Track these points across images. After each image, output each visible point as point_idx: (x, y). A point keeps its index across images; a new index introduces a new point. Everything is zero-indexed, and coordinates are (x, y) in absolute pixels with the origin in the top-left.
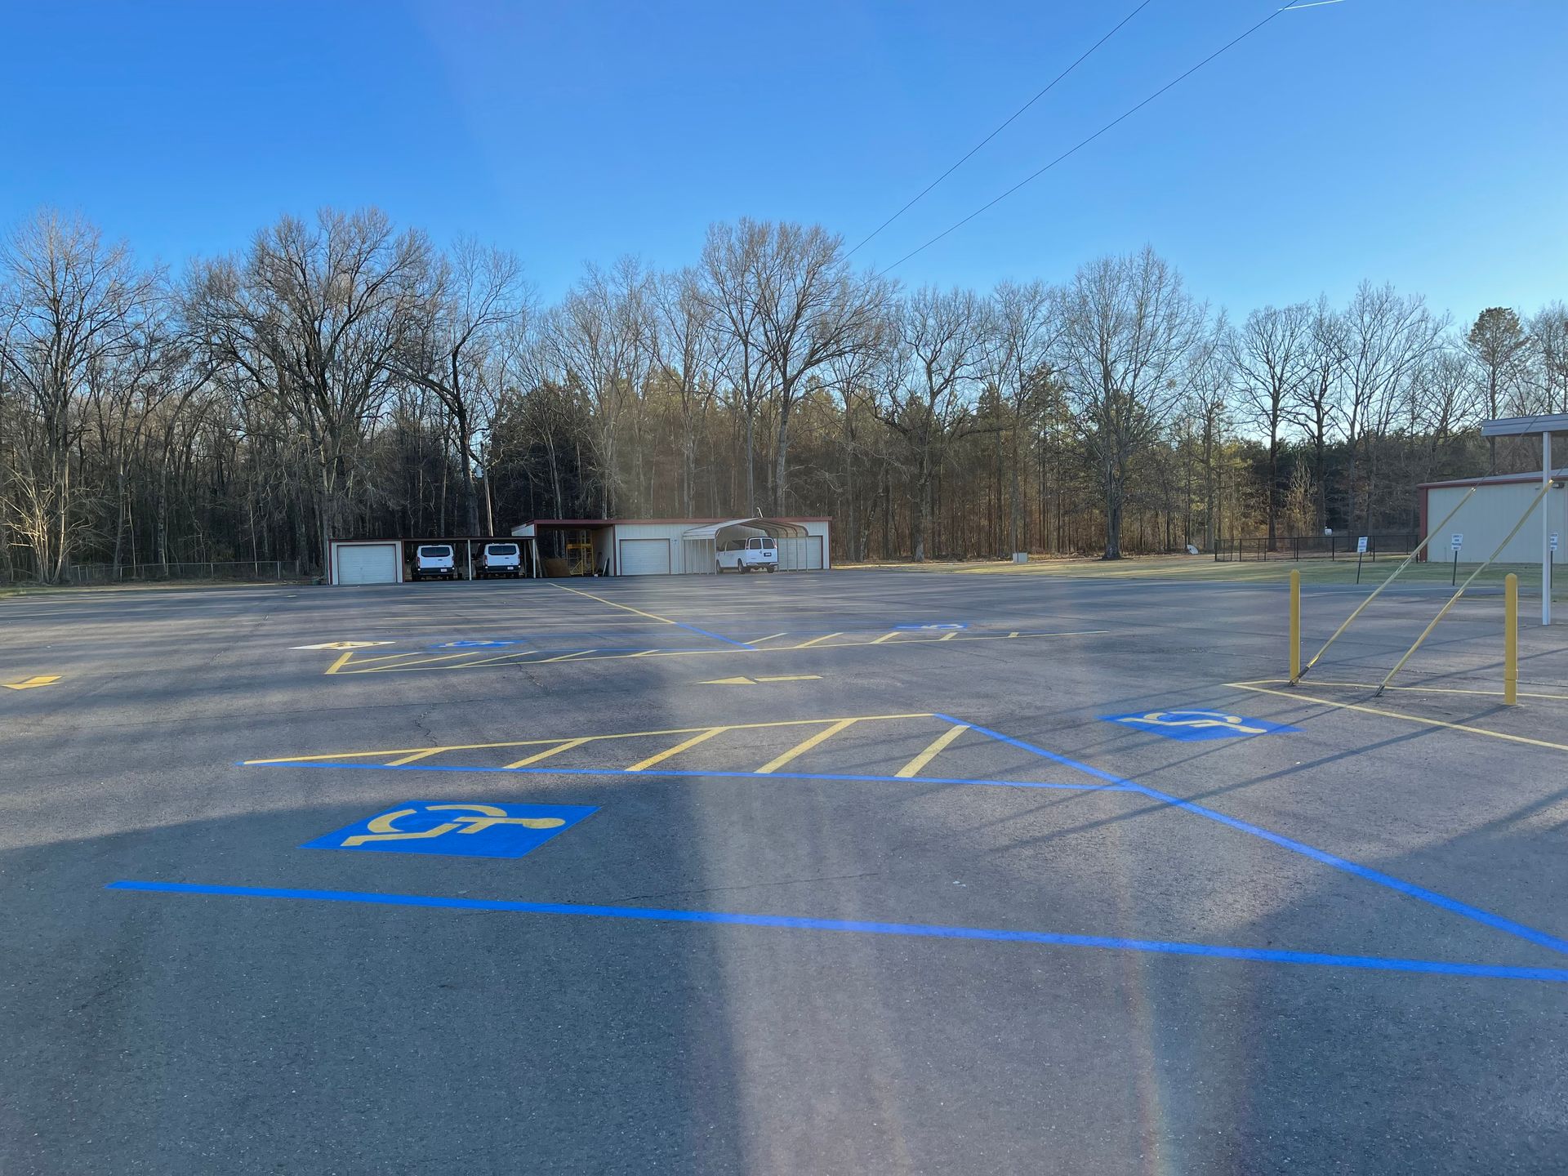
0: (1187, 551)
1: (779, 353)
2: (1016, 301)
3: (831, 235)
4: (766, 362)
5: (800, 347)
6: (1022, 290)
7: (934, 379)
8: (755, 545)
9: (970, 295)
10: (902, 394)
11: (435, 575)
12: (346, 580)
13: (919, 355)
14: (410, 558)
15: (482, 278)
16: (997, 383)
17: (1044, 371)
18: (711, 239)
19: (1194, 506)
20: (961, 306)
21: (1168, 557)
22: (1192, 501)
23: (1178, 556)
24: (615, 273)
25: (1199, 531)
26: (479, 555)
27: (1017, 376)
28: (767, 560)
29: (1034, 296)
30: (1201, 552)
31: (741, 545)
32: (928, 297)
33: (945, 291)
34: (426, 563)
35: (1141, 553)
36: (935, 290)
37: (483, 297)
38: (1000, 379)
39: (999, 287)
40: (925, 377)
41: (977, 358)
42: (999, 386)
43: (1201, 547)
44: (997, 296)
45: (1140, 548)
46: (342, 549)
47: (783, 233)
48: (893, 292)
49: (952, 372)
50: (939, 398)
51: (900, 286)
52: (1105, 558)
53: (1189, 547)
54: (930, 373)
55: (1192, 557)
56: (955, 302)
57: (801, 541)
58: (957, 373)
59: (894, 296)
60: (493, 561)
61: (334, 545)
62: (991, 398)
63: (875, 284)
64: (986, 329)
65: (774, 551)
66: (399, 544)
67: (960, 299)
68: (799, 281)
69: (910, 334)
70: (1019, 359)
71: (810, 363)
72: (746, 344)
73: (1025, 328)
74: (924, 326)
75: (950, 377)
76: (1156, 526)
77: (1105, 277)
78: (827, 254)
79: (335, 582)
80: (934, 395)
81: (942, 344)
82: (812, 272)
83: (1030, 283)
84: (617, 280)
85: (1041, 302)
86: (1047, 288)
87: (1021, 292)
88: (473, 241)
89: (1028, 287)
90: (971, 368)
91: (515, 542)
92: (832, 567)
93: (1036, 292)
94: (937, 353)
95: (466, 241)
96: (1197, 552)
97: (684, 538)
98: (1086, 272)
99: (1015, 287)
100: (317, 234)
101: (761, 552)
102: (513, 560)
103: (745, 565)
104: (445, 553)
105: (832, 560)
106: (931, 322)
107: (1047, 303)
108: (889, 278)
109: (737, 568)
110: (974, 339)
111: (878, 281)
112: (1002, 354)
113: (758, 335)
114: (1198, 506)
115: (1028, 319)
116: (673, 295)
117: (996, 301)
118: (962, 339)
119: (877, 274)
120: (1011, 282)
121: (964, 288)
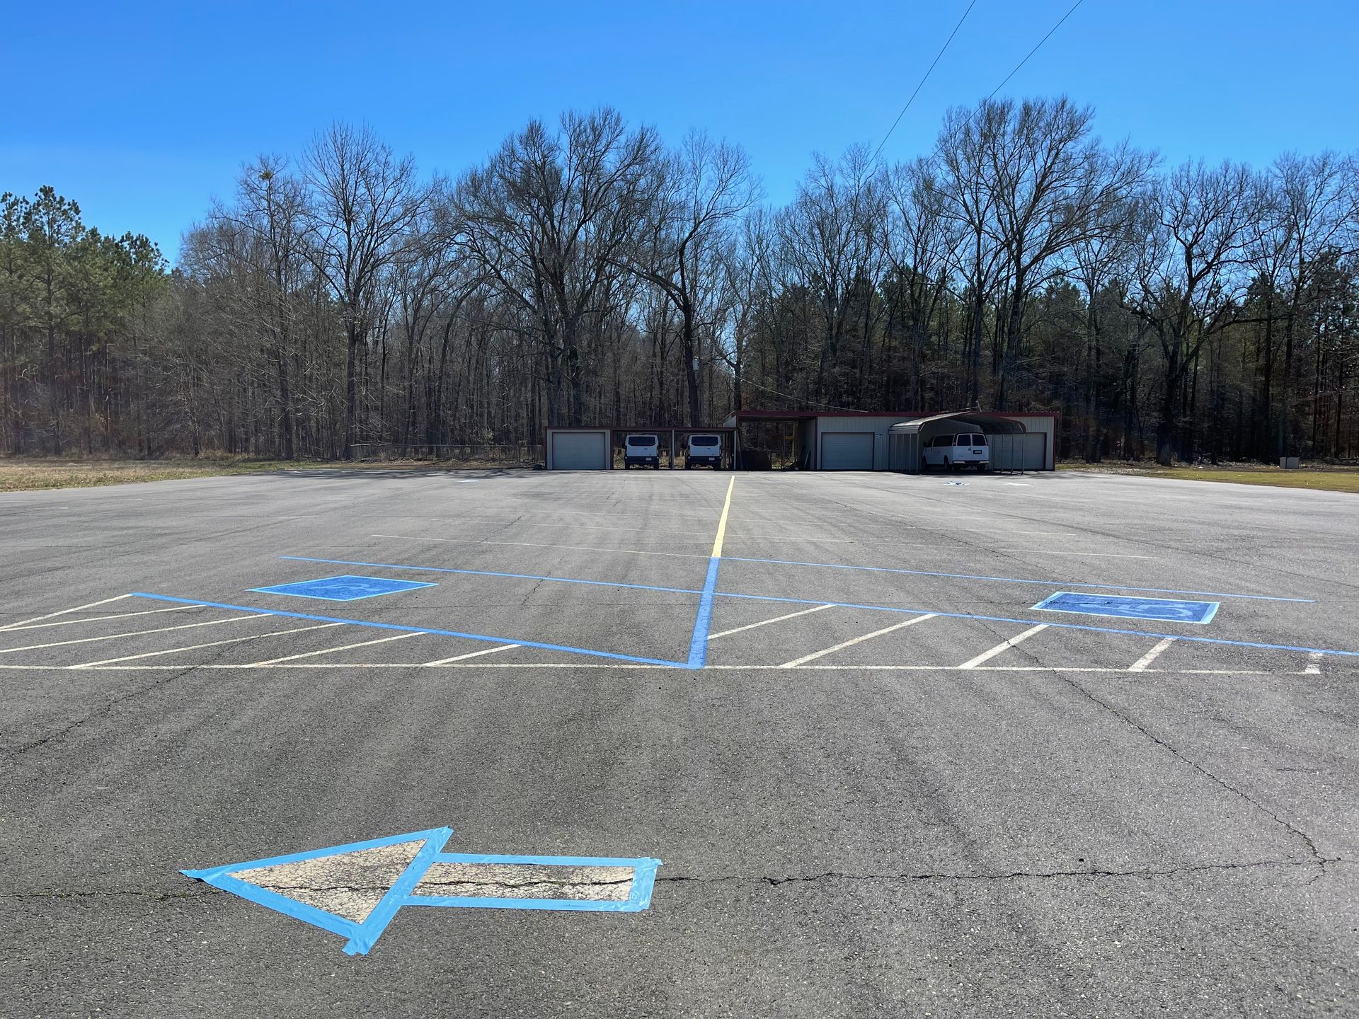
1: (1014, 240)
2: (1299, 175)
3: (1080, 109)
4: (1000, 250)
5: (1037, 233)
6: (1308, 162)
7: (1194, 266)
8: (964, 441)
9: (1243, 169)
10: (1155, 280)
13: (1178, 238)
15: (711, 173)
16: (1271, 269)
17: (1330, 256)
18: (948, 126)
20: (1232, 182)
24: (844, 164)
27: (1298, 261)
28: (976, 458)
29: (1322, 168)
31: (947, 441)
32: (1191, 173)
33: (1213, 166)
36: (1200, 164)
37: (710, 193)
38: (1275, 265)
39: (1278, 161)
40: (1183, 265)
41: (1248, 240)
42: (1273, 272)
44: (1277, 172)
46: (557, 436)
47: (1027, 110)
48: (1149, 166)
49: (1218, 255)
50: (1199, 285)
51: (1158, 158)
54: (1189, 261)
56: (1225, 177)
58: (1223, 257)
59: (1150, 171)
61: (549, 432)
62: (1263, 285)
63: (1128, 160)
64: (1261, 206)
65: (985, 450)
66: (608, 433)
67: (1231, 173)
68: (1040, 161)
69: (1168, 217)
70: (1300, 241)
71: (1049, 249)
72: (979, 231)
73: (1309, 205)
74: (1185, 206)
75: (1213, 261)
78: (1073, 129)
80: (1193, 281)
81: (1206, 225)
82: (1054, 150)
83: (1318, 154)
84: (845, 171)
85: (1330, 175)
86: (1339, 159)
87: (1307, 165)
88: (703, 137)
89: (1315, 159)
90: (1240, 251)
91: (718, 432)
93: (1325, 164)
94: (1198, 235)
95: (696, 138)
97: (891, 433)
99: (1299, 159)
100: (556, 137)
101: (970, 450)
103: (951, 463)
104: (651, 442)
106: (1194, 201)
107: (1338, 176)
108: (1146, 151)
109: (943, 466)
110: (1245, 219)
111: (1131, 157)
112: (1280, 234)
113: (991, 222)
115: (1314, 196)
116: (907, 187)
117: (1276, 176)
118: (1232, 219)
119: (1131, 147)
120: (1295, 154)
121: (1236, 162)
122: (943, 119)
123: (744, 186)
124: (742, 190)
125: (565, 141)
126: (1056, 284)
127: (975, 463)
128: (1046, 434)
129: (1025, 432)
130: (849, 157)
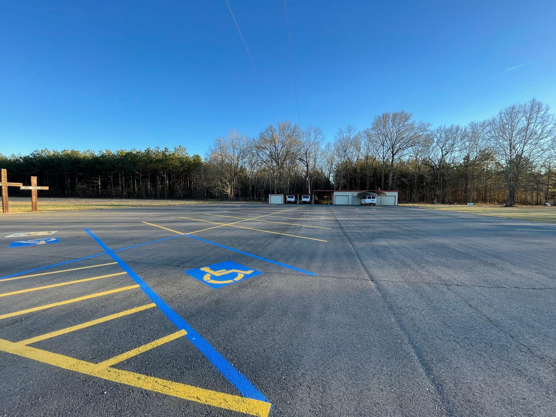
0: (545, 205)
2: (476, 127)
3: (408, 113)
6: (479, 123)
7: (443, 152)
8: (369, 198)
9: (457, 126)
11: (290, 202)
12: (272, 203)
14: (285, 198)
19: (550, 190)
20: (454, 130)
21: (536, 207)
22: (549, 188)
23: (541, 206)
25: (551, 198)
26: (300, 198)
29: (483, 125)
30: (552, 205)
31: (365, 198)
32: (442, 128)
33: (448, 126)
34: (289, 199)
35: (525, 204)
36: (444, 126)
38: (469, 152)
39: (470, 124)
40: (440, 152)
43: (552, 204)
44: (468, 126)
45: (524, 203)
46: (271, 196)
47: (394, 114)
48: (428, 127)
51: (430, 125)
52: (506, 206)
53: (546, 203)
55: (547, 207)
56: (452, 129)
57: (385, 197)
58: (452, 150)
60: (304, 200)
64: (465, 135)
66: (283, 195)
67: (454, 128)
69: (435, 139)
70: (477, 145)
73: (479, 135)
74: (440, 136)
75: (449, 151)
76: (532, 196)
77: (512, 113)
78: (407, 118)
79: (269, 203)
80: (443, 156)
81: (447, 141)
86: (488, 121)
89: (481, 122)
90: (457, 148)
92: (398, 205)
93: (484, 123)
94: (444, 144)
96: (550, 205)
98: (503, 111)
99: (476, 123)
102: (308, 200)
103: (367, 203)
104: (293, 197)
105: (398, 203)
106: (443, 135)
108: (427, 123)
109: (365, 204)
110: (459, 139)
111: (423, 124)
114: (552, 190)
117: (468, 128)
119: (422, 122)
120: (475, 121)
121: (455, 124)
122: (374, 119)
123: (321, 137)
124: (320, 138)
125: (277, 129)
126: (410, 159)
127: (372, 203)
128: (395, 196)
129: (386, 196)
130: (348, 128)
